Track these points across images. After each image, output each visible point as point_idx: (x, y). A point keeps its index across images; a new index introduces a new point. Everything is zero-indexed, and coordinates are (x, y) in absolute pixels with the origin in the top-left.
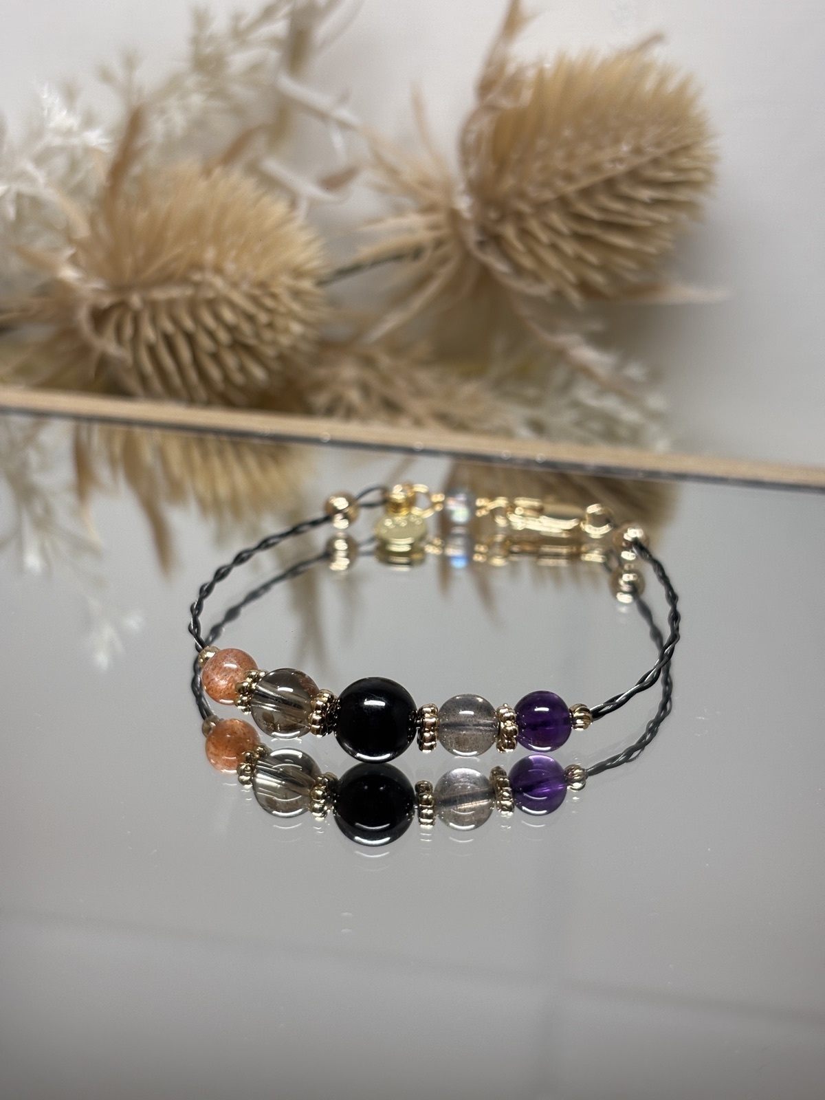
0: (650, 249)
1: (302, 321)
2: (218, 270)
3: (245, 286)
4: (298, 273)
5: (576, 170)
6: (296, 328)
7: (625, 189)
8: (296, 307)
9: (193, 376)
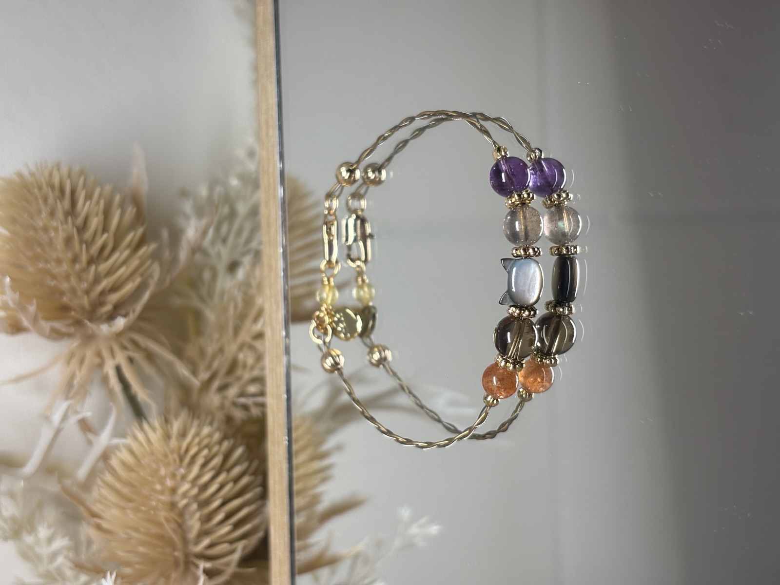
0: (117, 198)
1: (200, 427)
2: (174, 491)
3: (182, 471)
4: (167, 437)
5: (69, 255)
6: (206, 430)
7: (80, 221)
8: (192, 432)
9: (248, 496)
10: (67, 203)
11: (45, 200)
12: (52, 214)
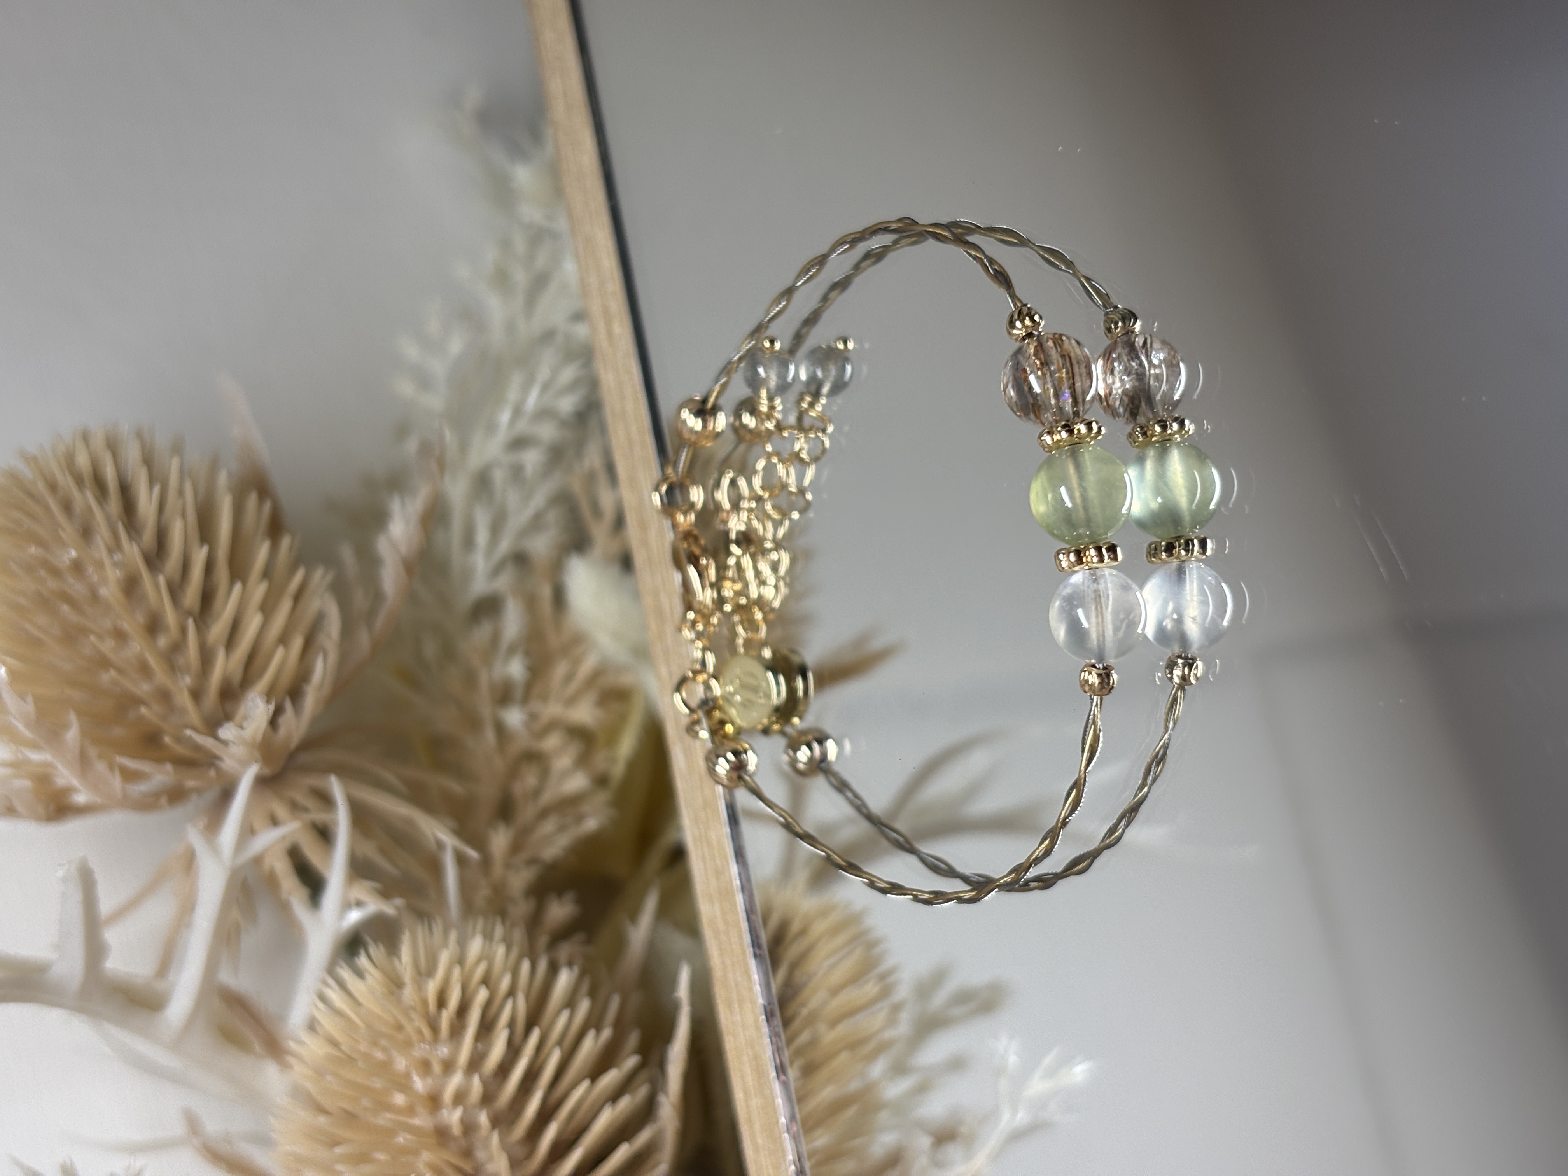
0: (225, 479)
2: (433, 1099)
3: (443, 1051)
5: (140, 618)
7: (147, 538)
8: (447, 956)
10: (114, 505)
11: (67, 507)
12: (86, 533)
